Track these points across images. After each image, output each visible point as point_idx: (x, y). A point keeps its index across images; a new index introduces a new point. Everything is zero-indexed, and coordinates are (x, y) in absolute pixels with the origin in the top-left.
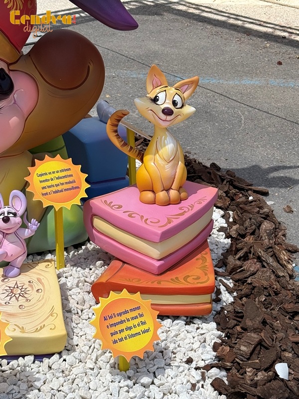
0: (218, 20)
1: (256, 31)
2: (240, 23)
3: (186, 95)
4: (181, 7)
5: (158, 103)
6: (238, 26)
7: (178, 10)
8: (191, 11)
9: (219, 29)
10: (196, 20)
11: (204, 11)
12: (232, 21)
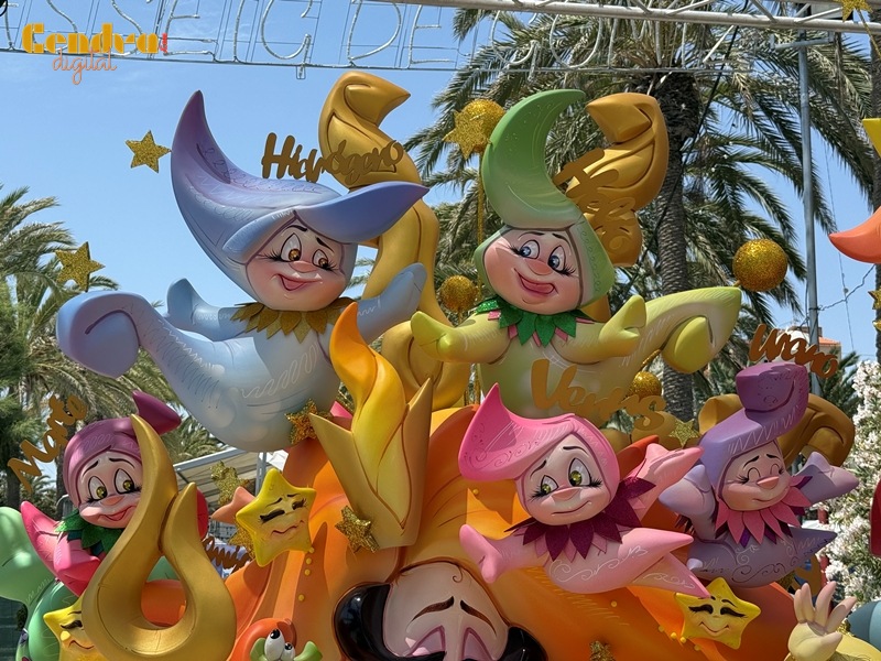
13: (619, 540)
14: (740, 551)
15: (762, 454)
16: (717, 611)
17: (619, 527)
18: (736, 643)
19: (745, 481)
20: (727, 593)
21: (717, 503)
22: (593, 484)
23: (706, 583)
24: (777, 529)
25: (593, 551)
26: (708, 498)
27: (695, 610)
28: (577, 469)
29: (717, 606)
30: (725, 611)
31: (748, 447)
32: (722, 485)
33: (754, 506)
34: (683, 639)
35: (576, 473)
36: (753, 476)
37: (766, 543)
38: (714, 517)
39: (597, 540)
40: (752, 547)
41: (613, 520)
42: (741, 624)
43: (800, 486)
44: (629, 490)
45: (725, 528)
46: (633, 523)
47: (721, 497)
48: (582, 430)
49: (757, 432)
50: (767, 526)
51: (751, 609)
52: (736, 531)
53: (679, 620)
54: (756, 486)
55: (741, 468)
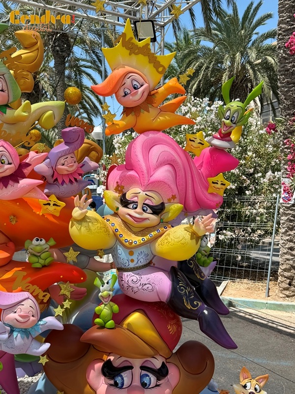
0: (262, 323)
1: (285, 331)
2: (275, 326)
3: (262, 384)
4: (241, 314)
5: (247, 388)
6: (274, 328)
7: (240, 316)
8: (247, 316)
9: (264, 329)
10: (250, 322)
11: (254, 317)
12: (270, 324)
13: (18, 182)
14: (61, 187)
15: (69, 156)
16: (52, 205)
17: (19, 178)
18: (58, 215)
19: (63, 165)
20: (55, 199)
21: (54, 172)
22: (9, 164)
23: (48, 196)
24: (73, 180)
25: (9, 186)
26: (51, 169)
27: (45, 205)
28: (4, 158)
29: (52, 203)
30: (54, 205)
31: (64, 154)
32: (56, 166)
33: (66, 173)
34: (41, 214)
35: (3, 160)
36: (66, 163)
37: (69, 184)
38: (53, 176)
39: (11, 182)
40: (65, 185)
41: (17, 176)
42: (59, 209)
43: (81, 167)
44: (22, 166)
45: (56, 180)
46: (24, 177)
47: (55, 170)
48: (5, 145)
49: (68, 149)
50: (70, 179)
51: (63, 204)
52: (60, 181)
53: (40, 208)
54: (67, 166)
55: (62, 161)
